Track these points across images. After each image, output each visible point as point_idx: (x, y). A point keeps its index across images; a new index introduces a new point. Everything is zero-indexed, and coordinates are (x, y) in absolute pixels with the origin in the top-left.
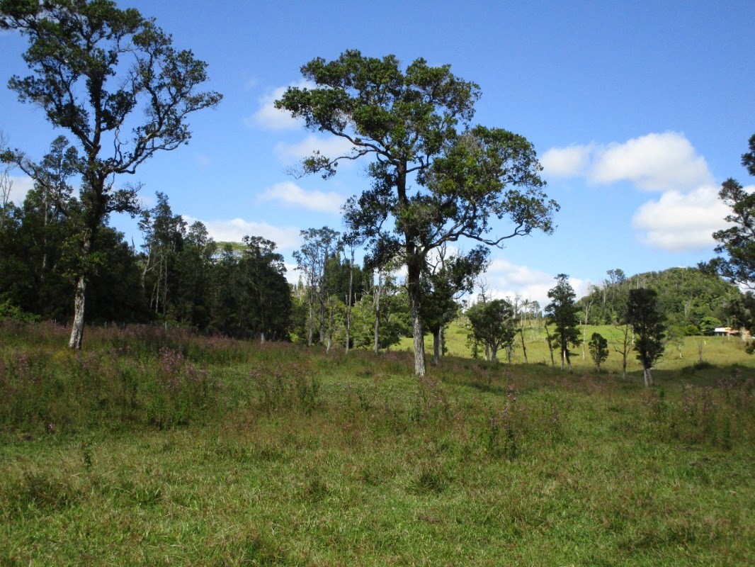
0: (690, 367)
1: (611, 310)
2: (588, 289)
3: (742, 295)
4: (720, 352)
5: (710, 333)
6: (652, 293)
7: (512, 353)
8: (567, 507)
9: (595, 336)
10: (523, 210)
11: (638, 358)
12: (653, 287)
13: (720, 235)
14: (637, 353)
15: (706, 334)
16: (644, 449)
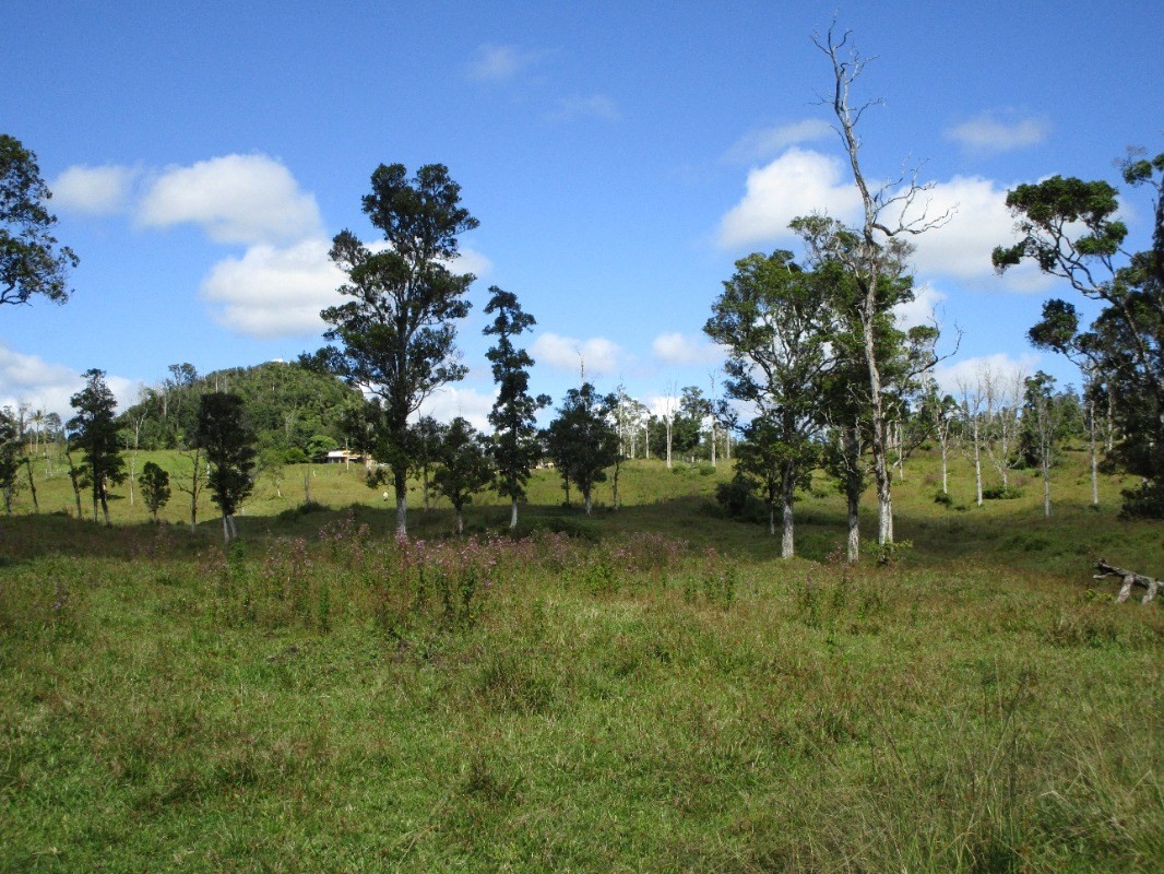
0: (291, 511)
1: (175, 426)
2: (140, 394)
3: (366, 402)
4: (336, 486)
5: (322, 459)
6: (236, 400)
7: (14, 496)
8: (60, 749)
9: (149, 467)
10: (15, 263)
11: (214, 499)
12: (239, 391)
13: (329, 315)
14: (211, 493)
15: (315, 461)
16: (200, 641)
